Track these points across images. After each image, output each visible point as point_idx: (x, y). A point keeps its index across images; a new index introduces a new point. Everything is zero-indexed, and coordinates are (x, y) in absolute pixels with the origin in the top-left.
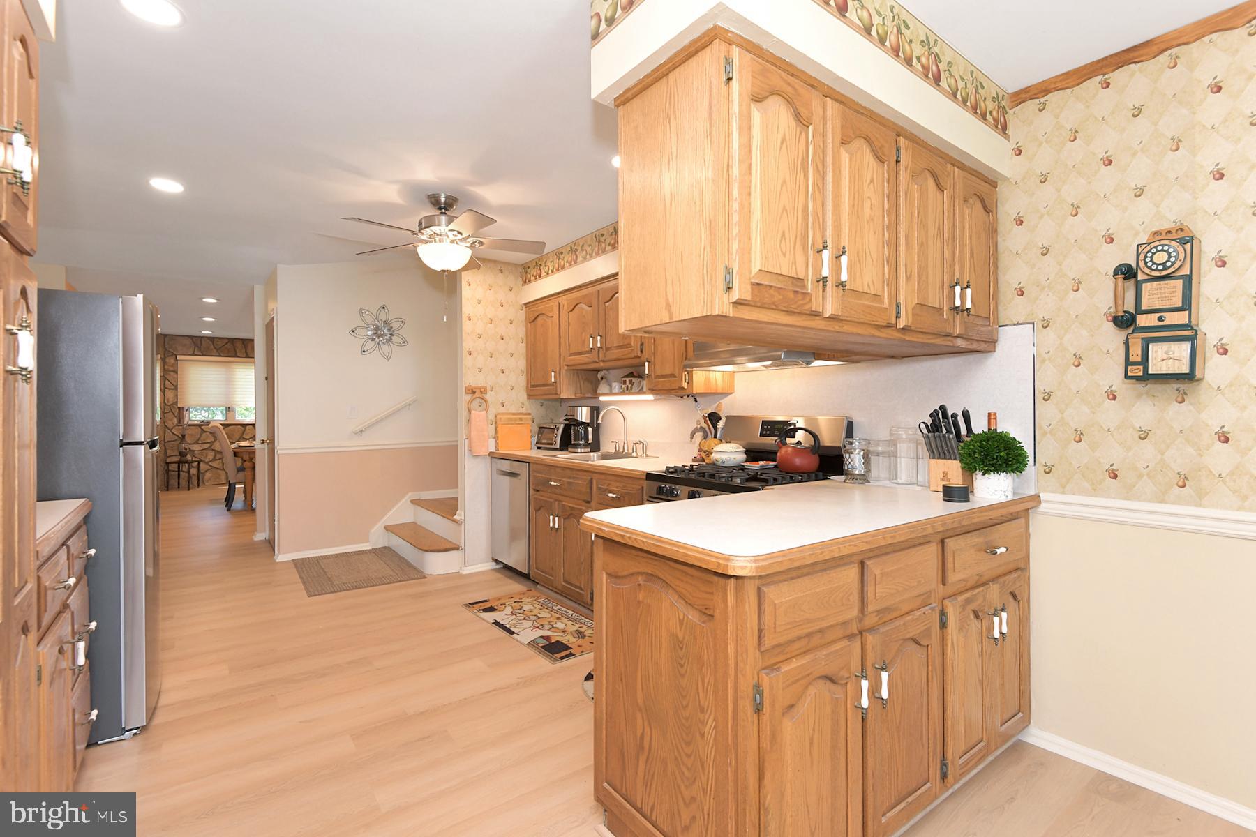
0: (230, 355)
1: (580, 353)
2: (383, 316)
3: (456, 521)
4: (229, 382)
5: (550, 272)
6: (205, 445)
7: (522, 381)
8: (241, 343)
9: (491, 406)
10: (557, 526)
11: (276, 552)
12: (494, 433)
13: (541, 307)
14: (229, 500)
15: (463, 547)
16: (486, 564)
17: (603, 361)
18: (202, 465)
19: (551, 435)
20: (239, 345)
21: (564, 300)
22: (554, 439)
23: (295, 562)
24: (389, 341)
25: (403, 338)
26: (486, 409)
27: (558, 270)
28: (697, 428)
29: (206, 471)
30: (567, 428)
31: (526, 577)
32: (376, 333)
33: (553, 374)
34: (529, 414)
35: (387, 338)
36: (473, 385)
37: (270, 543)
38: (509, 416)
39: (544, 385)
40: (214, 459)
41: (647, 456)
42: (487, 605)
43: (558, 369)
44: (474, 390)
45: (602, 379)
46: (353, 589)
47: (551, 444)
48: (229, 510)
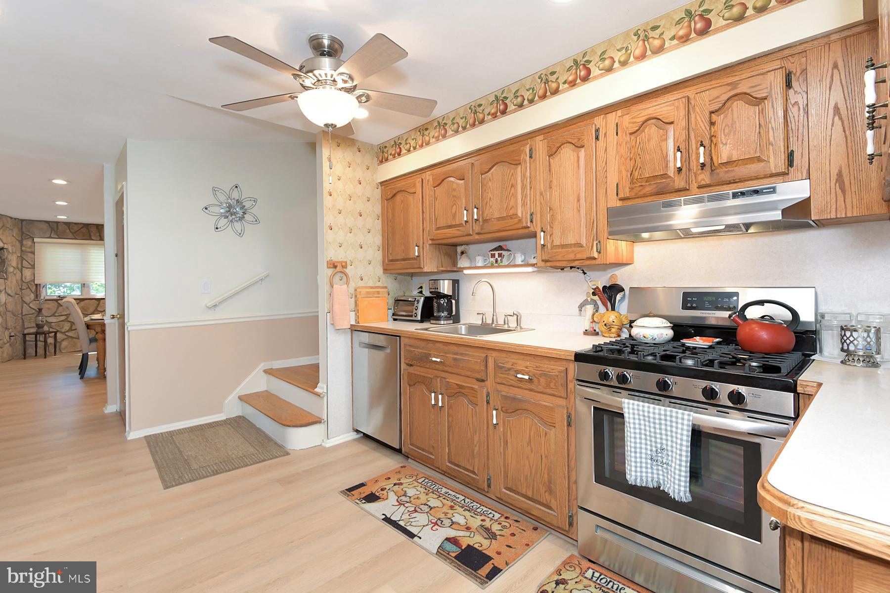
0: (84, 238)
1: (450, 227)
2: (235, 195)
3: (318, 395)
4: (85, 261)
5: (412, 149)
6: (62, 317)
7: (379, 256)
8: (95, 227)
9: (351, 280)
10: (440, 404)
11: (127, 429)
12: (354, 306)
13: (400, 185)
14: (83, 368)
15: (326, 420)
16: (349, 434)
17: (478, 234)
18: (58, 335)
19: (410, 308)
20: (93, 230)
21: (428, 176)
22: (415, 311)
23: (148, 438)
24: (242, 218)
25: (255, 216)
26: (347, 283)
27: (421, 146)
28: (587, 299)
29: (63, 340)
30: (428, 302)
31: (399, 451)
32: (229, 211)
33: (416, 248)
34: (386, 287)
35: (240, 215)
36: (334, 259)
37: (121, 415)
38: (368, 290)
39: (404, 260)
40: (71, 330)
41: (521, 328)
42: (366, 491)
43: (421, 243)
44: (336, 264)
45: (462, 253)
46: (214, 475)
47: (411, 316)
48: (82, 378)
